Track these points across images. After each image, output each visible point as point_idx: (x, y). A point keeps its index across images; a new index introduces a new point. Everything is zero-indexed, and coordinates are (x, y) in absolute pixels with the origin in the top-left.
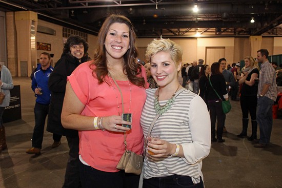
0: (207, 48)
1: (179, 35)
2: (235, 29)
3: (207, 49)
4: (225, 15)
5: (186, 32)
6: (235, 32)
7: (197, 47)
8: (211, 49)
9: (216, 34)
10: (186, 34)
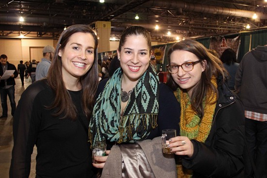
0: (30, 47)
1: (3, 36)
2: (53, 33)
3: (31, 49)
4: (44, 24)
5: (10, 33)
6: (53, 35)
7: (21, 47)
8: (35, 49)
9: (38, 37)
10: (10, 35)
